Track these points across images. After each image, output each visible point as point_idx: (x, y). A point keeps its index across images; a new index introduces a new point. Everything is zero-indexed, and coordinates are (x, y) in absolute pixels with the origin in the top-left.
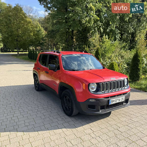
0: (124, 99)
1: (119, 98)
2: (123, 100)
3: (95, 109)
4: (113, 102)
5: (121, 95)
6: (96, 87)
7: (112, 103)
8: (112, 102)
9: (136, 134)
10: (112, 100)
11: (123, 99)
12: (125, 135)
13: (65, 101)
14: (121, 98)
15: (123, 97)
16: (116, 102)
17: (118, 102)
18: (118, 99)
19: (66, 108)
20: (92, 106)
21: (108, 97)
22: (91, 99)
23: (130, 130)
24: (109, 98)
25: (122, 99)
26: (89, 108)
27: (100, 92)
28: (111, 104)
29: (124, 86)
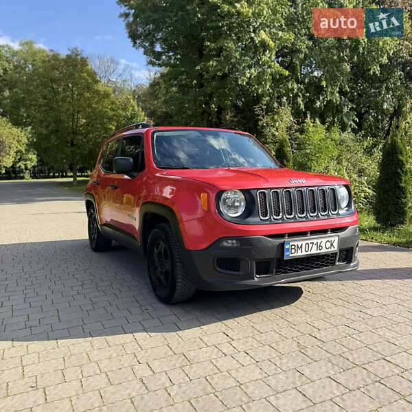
0: (335, 244)
1: (319, 241)
2: (333, 249)
3: (238, 271)
4: (299, 251)
5: (324, 231)
6: (242, 203)
7: (296, 254)
8: (293, 251)
9: (371, 347)
10: (296, 243)
11: (332, 245)
12: (332, 347)
13: (156, 259)
14: (324, 240)
15: (333, 239)
16: (309, 253)
17: (314, 251)
18: (315, 241)
19: (159, 279)
20: (230, 263)
21: (282, 236)
22: (227, 238)
23: (354, 336)
24: (286, 239)
25: (328, 244)
26: (220, 267)
27: (254, 216)
28: (291, 255)
29: (336, 206)
